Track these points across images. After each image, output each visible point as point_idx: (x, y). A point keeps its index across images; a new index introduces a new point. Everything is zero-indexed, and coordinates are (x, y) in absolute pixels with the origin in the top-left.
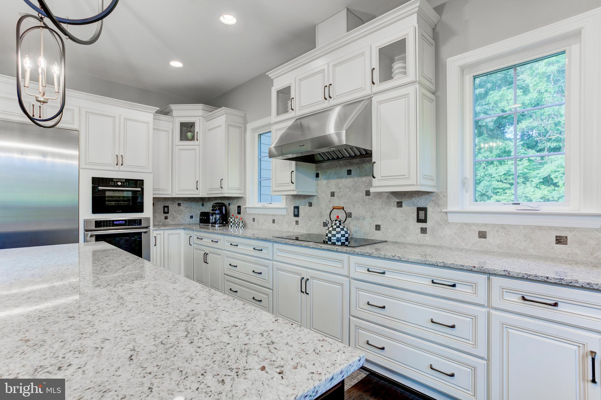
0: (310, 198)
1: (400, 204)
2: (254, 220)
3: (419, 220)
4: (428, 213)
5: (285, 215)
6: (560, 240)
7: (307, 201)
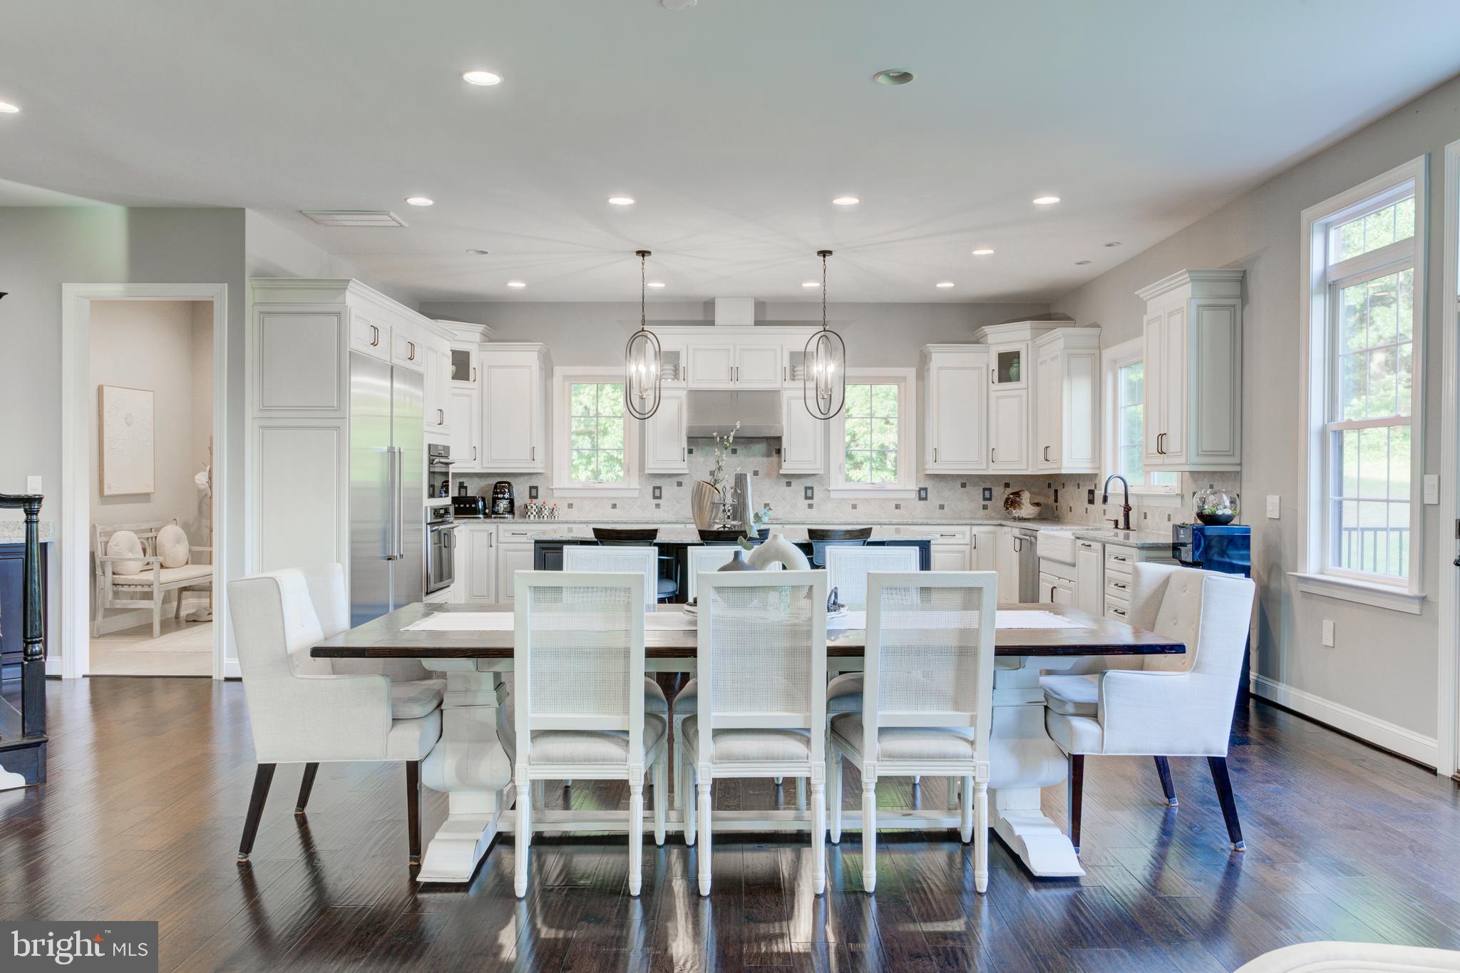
0: (680, 477)
1: (789, 484)
2: (570, 506)
3: (807, 498)
4: (814, 491)
5: (635, 498)
6: (897, 507)
7: (675, 480)
